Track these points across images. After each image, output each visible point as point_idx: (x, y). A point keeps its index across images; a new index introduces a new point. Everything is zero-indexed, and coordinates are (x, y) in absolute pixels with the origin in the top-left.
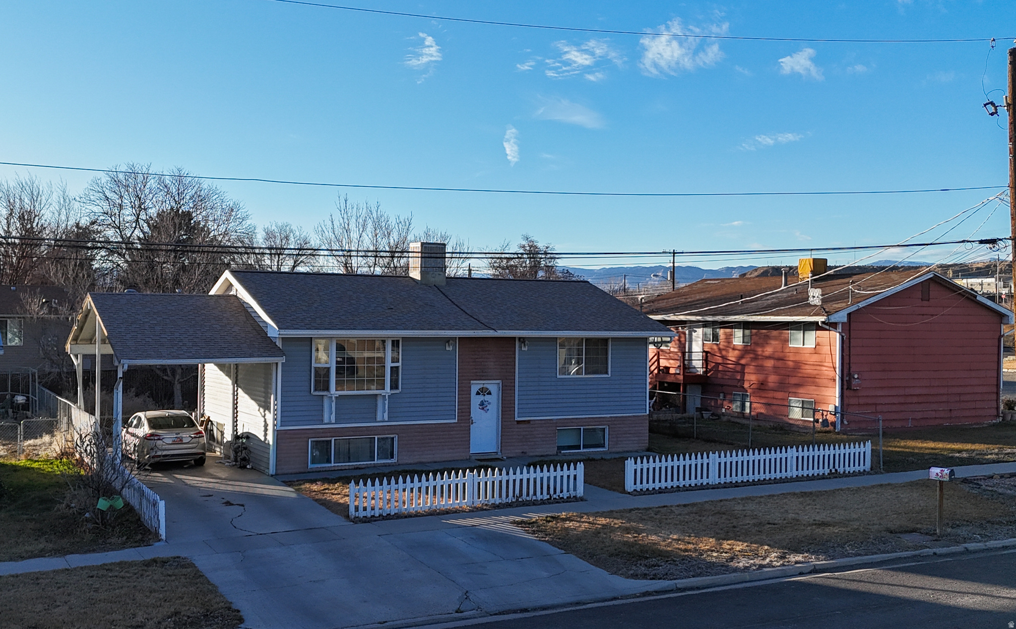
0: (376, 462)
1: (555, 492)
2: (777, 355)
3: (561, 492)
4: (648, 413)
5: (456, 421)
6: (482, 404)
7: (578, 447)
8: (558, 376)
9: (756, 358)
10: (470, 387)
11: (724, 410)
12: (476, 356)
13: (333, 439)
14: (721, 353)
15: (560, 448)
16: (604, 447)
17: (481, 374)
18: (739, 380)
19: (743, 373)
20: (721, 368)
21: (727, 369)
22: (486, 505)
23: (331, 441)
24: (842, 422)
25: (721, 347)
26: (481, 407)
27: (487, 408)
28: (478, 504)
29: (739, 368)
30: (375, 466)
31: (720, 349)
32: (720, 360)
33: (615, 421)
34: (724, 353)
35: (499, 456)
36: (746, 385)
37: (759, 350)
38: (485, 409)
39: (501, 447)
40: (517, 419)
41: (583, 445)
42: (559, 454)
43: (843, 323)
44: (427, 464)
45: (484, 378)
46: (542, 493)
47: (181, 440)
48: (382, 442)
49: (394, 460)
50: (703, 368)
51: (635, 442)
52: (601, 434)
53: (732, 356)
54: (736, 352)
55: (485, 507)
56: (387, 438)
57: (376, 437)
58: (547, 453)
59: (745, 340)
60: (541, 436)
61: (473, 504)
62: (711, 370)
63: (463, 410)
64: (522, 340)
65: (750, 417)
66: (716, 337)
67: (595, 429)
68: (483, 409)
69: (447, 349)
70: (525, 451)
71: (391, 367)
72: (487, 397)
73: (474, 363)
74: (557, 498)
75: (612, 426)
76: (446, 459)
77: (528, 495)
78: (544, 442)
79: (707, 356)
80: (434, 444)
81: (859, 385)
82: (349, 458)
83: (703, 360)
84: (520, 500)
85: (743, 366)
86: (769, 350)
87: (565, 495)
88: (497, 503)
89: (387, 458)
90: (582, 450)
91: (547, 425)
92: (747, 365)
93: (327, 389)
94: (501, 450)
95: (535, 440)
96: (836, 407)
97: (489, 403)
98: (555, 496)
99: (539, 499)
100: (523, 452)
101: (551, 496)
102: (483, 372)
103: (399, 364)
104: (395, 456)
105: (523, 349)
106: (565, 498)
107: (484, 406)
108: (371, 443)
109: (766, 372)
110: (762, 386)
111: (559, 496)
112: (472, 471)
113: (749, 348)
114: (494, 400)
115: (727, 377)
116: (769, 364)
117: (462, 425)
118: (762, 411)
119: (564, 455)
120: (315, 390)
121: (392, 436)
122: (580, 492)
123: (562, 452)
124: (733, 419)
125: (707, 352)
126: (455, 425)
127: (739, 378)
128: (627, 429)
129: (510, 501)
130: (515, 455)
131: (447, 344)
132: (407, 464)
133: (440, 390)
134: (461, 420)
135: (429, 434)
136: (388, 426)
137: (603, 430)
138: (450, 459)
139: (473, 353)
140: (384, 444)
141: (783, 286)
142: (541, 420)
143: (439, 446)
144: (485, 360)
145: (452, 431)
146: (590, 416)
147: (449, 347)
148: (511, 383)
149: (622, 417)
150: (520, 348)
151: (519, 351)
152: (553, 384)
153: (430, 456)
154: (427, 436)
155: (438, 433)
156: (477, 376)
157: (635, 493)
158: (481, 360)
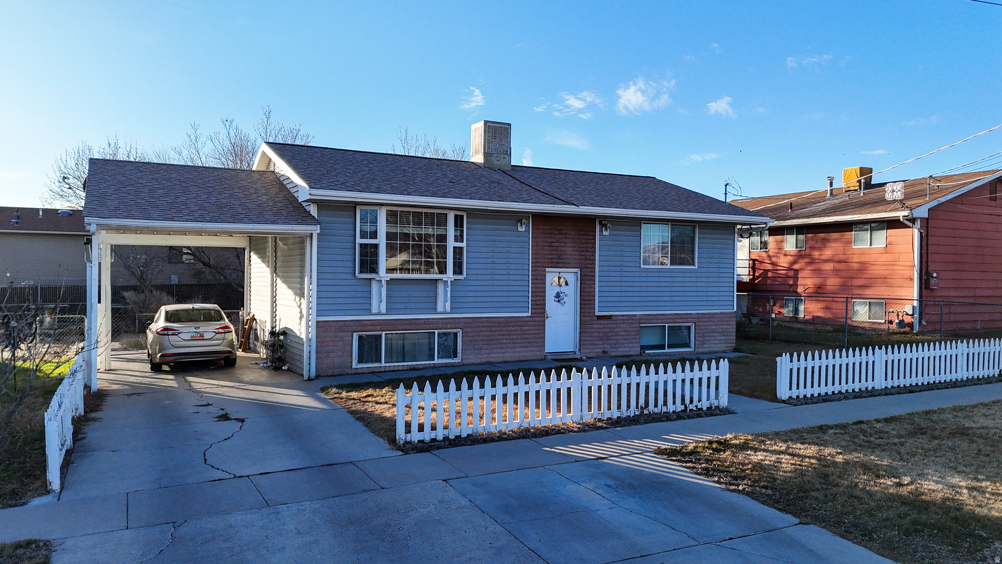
0: (436, 361)
1: (691, 402)
2: (837, 258)
3: (699, 402)
4: (735, 310)
5: (529, 314)
6: (558, 295)
7: (662, 347)
8: (642, 266)
9: (812, 262)
10: (545, 276)
11: (773, 316)
12: (552, 240)
13: (384, 333)
14: (770, 260)
15: (644, 348)
16: (689, 347)
17: (557, 260)
18: (791, 286)
19: (796, 278)
20: (770, 274)
21: (777, 275)
22: (600, 420)
23: (380, 336)
24: (920, 322)
25: (771, 253)
26: (556, 299)
27: (564, 300)
28: (588, 418)
29: (791, 273)
30: (435, 367)
31: (769, 256)
32: (769, 267)
33: (701, 318)
34: (774, 259)
35: (578, 355)
36: (800, 290)
37: (816, 254)
38: (561, 301)
39: (580, 345)
40: (597, 313)
41: (668, 345)
42: (643, 354)
43: (922, 219)
44: (496, 365)
45: (561, 265)
46: (674, 403)
47: (202, 336)
48: (444, 338)
49: (456, 360)
50: (749, 275)
51: (722, 341)
52: (686, 332)
53: (784, 262)
54: (790, 259)
55: (600, 424)
56: (449, 333)
57: (436, 331)
58: (630, 353)
59: (799, 246)
60: (623, 333)
61: (582, 419)
62: (758, 277)
63: (538, 303)
64: (604, 221)
65: (805, 322)
66: (764, 245)
67: (680, 326)
68: (559, 301)
69: (520, 229)
70: (606, 350)
71: (454, 248)
72: (564, 289)
73: (549, 248)
74: (695, 409)
75: (698, 324)
76: (518, 359)
77: (656, 406)
78: (627, 341)
79: (754, 264)
80: (505, 341)
81: (937, 285)
82: (404, 357)
83: (749, 268)
84: (646, 412)
85: (797, 271)
86: (828, 253)
87: (705, 405)
88: (615, 417)
89: (449, 357)
90: (667, 350)
91: (631, 321)
92: (801, 269)
93: (376, 271)
94: (580, 350)
95: (617, 338)
96: (913, 307)
97: (566, 295)
98: (691, 407)
99: (671, 411)
100: (603, 352)
101: (686, 407)
102: (559, 259)
103: (463, 245)
104: (459, 355)
105: (604, 233)
106: (705, 409)
107: (559, 299)
108: (429, 338)
109: (824, 276)
110: (819, 293)
111: (696, 406)
112: (580, 370)
113: (803, 252)
114: (572, 293)
115: (777, 283)
116: (829, 267)
117: (536, 319)
118: (820, 314)
119: (649, 355)
120: (361, 272)
121: (455, 331)
122: (724, 400)
123: (647, 352)
124: (783, 324)
125: (754, 260)
126: (529, 319)
127: (791, 283)
128: (713, 327)
129: (632, 415)
130: (595, 355)
131: (519, 224)
132: (473, 364)
133: (511, 277)
134: (535, 313)
135: (498, 329)
136: (450, 318)
137: (689, 328)
138: (522, 359)
139: (548, 236)
140: (446, 340)
141: (828, 195)
142: (623, 316)
143: (510, 343)
144: (562, 244)
145: (525, 326)
146: (676, 312)
147: (521, 225)
148: (591, 272)
149: (709, 314)
150: (601, 231)
151: (601, 236)
152: (637, 274)
153: (499, 355)
154: (497, 331)
155: (509, 328)
156: (552, 262)
157: (790, 401)
158: (557, 244)
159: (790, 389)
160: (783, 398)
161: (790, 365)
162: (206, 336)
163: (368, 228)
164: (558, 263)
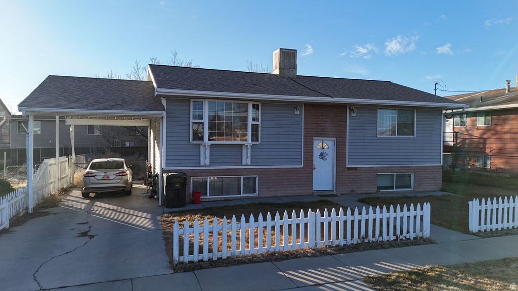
0: (242, 195)
1: (401, 233)
2: (513, 131)
3: (407, 233)
4: (442, 164)
5: (302, 166)
6: (322, 155)
7: (392, 188)
8: (378, 136)
9: (496, 133)
10: (313, 142)
11: (469, 167)
12: (317, 120)
13: (209, 177)
14: (467, 132)
15: (379, 188)
16: (410, 188)
17: (320, 133)
18: (481, 148)
19: (485, 143)
20: (467, 141)
21: (472, 142)
22: (330, 247)
25: (468, 128)
27: (326, 158)
28: (321, 244)
29: (482, 141)
30: (241, 199)
31: (467, 130)
32: (467, 137)
33: (418, 169)
34: (470, 132)
35: (335, 193)
36: (488, 151)
37: (499, 128)
38: (324, 158)
39: (336, 186)
40: (348, 166)
41: (396, 186)
42: (378, 192)
44: (280, 198)
45: (322, 136)
46: (388, 234)
47: (108, 177)
49: (255, 195)
50: (453, 142)
51: (433, 184)
52: (408, 178)
53: (477, 133)
54: (480, 131)
55: (329, 250)
56: (250, 178)
57: (242, 177)
58: (369, 191)
59: (487, 123)
60: (365, 179)
61: (316, 246)
62: (459, 143)
63: (308, 159)
64: (352, 107)
65: (491, 171)
66: (463, 123)
67: (404, 175)
68: (322, 158)
69: (296, 113)
70: (353, 190)
71: (252, 125)
72: (326, 150)
73: (316, 125)
74: (404, 239)
75: (416, 173)
76: (295, 195)
77: (374, 236)
78: (368, 184)
79: (456, 135)
80: (286, 183)
82: (222, 192)
83: (453, 137)
84: (366, 241)
85: (485, 139)
86: (507, 127)
87: (412, 235)
88: (342, 244)
89: (251, 193)
90: (395, 190)
91: (370, 171)
92: (489, 138)
93: (202, 139)
94: (336, 189)
95: (361, 182)
97: (327, 155)
98: (401, 237)
99: (386, 240)
101: (397, 237)
102: (322, 131)
103: (259, 123)
104: (257, 191)
105: (352, 115)
106: (412, 238)
108: (238, 181)
109: (504, 142)
110: (500, 153)
111: (405, 237)
112: (314, 210)
113: (490, 128)
114: (331, 153)
115: (472, 147)
116: (508, 136)
117: (307, 169)
118: (501, 166)
119: (383, 193)
120: (194, 140)
121: (254, 176)
122: (427, 233)
123: (381, 191)
124: (476, 172)
125: (456, 133)
126: (302, 169)
127: (482, 146)
128: (427, 175)
129: (355, 243)
130: (346, 192)
131: (295, 110)
132: (265, 197)
133: (291, 143)
134: (306, 166)
135: (282, 175)
136: (251, 169)
137: (410, 176)
138: (298, 194)
139: (315, 117)
140: (248, 182)
141: (507, 92)
142: (365, 167)
143: (289, 184)
144: (324, 122)
145: (299, 174)
146: (401, 165)
147: (297, 110)
148: (343, 140)
149: (424, 167)
150: (350, 114)
151: (349, 117)
152: (374, 141)
153: (282, 192)
154: (281, 177)
155: (289, 175)
156: (318, 134)
157: (479, 234)
158: (321, 122)
159: (480, 224)
160: (474, 231)
161: (479, 208)
162: (111, 177)
163: (197, 113)
164: (322, 134)
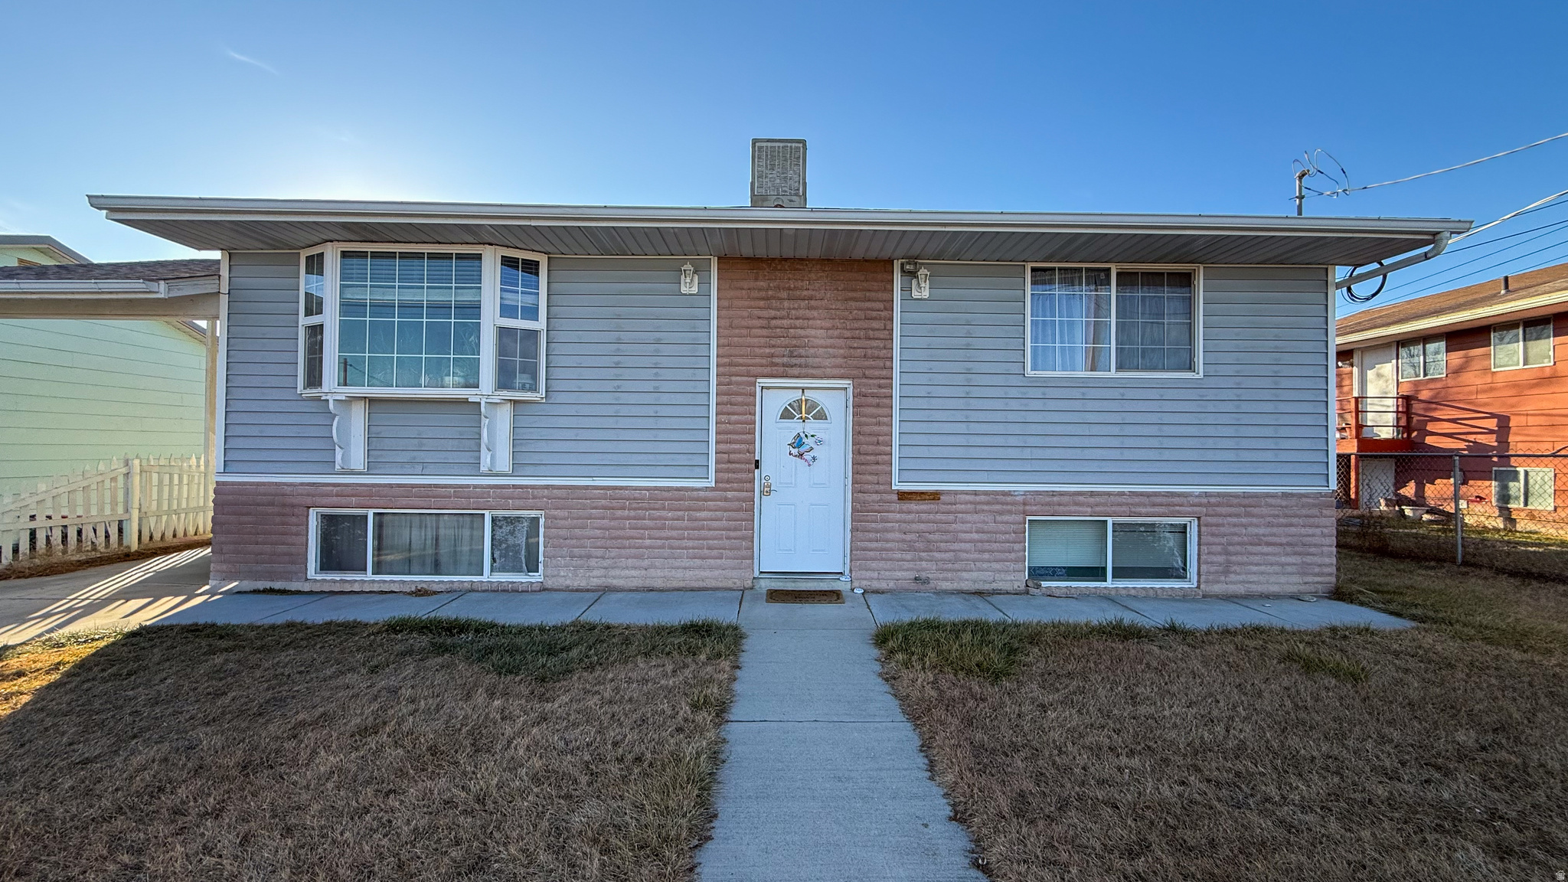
0: (486, 577)
4: (1333, 487)
5: (712, 483)
6: (798, 442)
7: (1098, 573)
8: (1029, 372)
11: (1463, 505)
12: (773, 313)
13: (372, 512)
15: (1037, 574)
16: (1182, 577)
17: (785, 360)
26: (795, 451)
27: (813, 454)
30: (477, 589)
33: (1218, 505)
35: (842, 585)
38: (807, 456)
39: (852, 559)
40: (897, 486)
41: (1114, 568)
42: (1032, 591)
45: (796, 371)
48: (506, 529)
49: (536, 578)
50: (1397, 425)
51: (1289, 569)
52: (1171, 541)
56: (518, 519)
57: (487, 514)
58: (994, 586)
60: (975, 536)
63: (732, 456)
64: (912, 264)
67: (1153, 525)
68: (801, 456)
69: (684, 289)
70: (924, 575)
71: (498, 329)
72: (812, 426)
73: (765, 332)
75: (1210, 519)
76: (682, 584)
78: (986, 556)
79: (1407, 403)
80: (648, 542)
83: (1397, 411)
89: (520, 571)
90: (1110, 583)
91: (998, 507)
94: (852, 570)
95: (956, 546)
97: (819, 442)
100: (916, 579)
102: (790, 356)
103: (539, 325)
104: (542, 567)
105: (915, 294)
107: (802, 449)
108: (473, 528)
113: (1548, 373)
117: (730, 494)
119: (1051, 593)
120: (309, 385)
121: (533, 513)
123: (1044, 584)
125: (1409, 398)
128: (1262, 531)
130: (894, 584)
132: (567, 589)
133: (665, 399)
134: (728, 481)
135: (632, 513)
136: (514, 487)
137: (1183, 530)
138: (695, 584)
139: (762, 303)
140: (512, 533)
142: (976, 493)
143: (662, 547)
144: (798, 323)
145: (700, 510)
146: (1126, 489)
147: (689, 280)
148: (880, 386)
149: (1246, 495)
150: (907, 289)
151: (903, 300)
152: (1013, 392)
153: (633, 573)
154: (628, 518)
155: (657, 513)
156: (774, 365)
158: (786, 322)
